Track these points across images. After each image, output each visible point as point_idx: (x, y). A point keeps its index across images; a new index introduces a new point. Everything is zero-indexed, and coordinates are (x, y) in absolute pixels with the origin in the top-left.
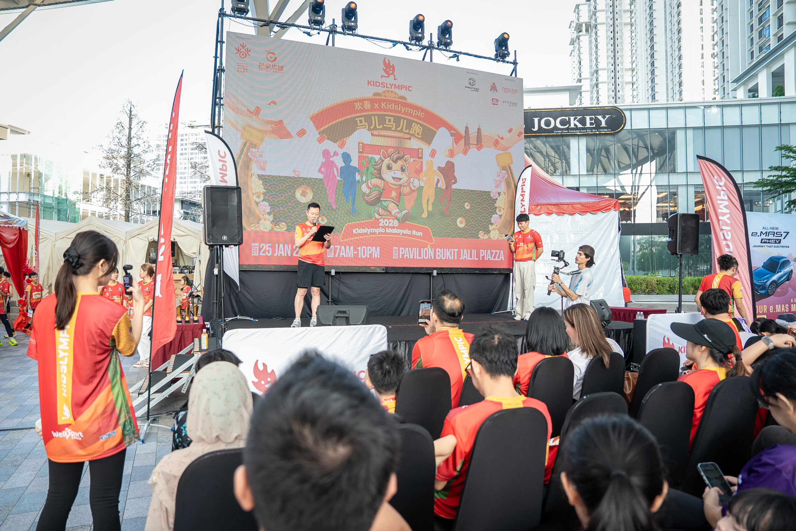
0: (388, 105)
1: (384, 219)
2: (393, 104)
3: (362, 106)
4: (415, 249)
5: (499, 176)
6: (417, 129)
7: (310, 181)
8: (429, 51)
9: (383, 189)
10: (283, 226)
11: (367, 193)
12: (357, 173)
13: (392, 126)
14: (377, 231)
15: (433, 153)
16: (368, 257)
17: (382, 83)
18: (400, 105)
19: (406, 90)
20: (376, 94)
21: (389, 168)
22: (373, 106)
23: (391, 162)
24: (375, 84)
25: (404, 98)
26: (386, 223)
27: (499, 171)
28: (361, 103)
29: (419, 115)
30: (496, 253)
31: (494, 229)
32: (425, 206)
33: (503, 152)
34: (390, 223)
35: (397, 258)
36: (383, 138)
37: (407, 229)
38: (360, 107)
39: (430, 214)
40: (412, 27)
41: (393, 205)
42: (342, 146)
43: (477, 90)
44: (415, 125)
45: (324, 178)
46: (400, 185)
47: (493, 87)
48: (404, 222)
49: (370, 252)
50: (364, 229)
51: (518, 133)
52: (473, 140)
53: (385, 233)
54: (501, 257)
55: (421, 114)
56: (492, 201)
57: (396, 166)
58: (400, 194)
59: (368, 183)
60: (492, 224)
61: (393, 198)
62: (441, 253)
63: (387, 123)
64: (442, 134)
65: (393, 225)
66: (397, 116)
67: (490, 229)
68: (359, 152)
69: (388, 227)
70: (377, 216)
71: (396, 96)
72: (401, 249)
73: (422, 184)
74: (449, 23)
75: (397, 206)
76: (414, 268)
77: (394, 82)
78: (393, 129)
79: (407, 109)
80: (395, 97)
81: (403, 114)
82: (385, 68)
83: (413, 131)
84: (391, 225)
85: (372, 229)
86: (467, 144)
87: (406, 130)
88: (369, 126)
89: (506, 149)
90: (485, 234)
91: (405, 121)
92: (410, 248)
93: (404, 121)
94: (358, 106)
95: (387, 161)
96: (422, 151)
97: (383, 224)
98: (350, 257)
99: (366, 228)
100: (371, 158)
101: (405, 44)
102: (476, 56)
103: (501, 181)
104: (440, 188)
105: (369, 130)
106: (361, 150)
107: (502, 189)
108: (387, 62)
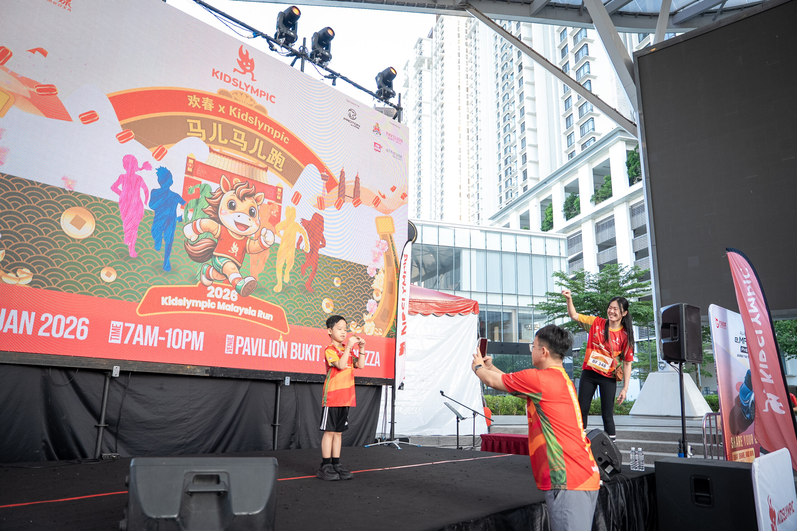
0: (239, 113)
1: (216, 286)
2: (247, 113)
3: (200, 103)
4: (261, 340)
5: (378, 246)
6: (277, 158)
7: (94, 202)
8: (299, 61)
9: (217, 238)
10: (25, 275)
11: (192, 240)
12: (179, 205)
13: (242, 145)
14: (203, 304)
15: (297, 198)
16: (183, 347)
17: (234, 79)
18: (256, 118)
19: (267, 99)
20: (222, 92)
21: (231, 206)
22: (216, 109)
23: (235, 198)
24: (224, 77)
25: (264, 111)
26: (219, 293)
27: (378, 240)
28: (199, 99)
29: (281, 139)
30: (371, 355)
31: (369, 320)
32: (279, 275)
33: (384, 215)
34: (224, 294)
35: (231, 353)
36: (227, 159)
37: (250, 308)
38: (196, 104)
39: (286, 288)
40: (282, 21)
41: (232, 265)
42: (159, 155)
43: (357, 126)
44: (274, 152)
45: (121, 201)
46: (245, 236)
47: (376, 128)
48: (247, 295)
49: (188, 340)
50: (181, 300)
51: (401, 194)
52: (349, 191)
53: (216, 310)
54: (376, 362)
55: (285, 139)
56: (369, 280)
57: (243, 206)
58: (243, 251)
59: (195, 224)
60: (367, 313)
61: (232, 255)
62: (297, 351)
63: (235, 138)
64: (311, 174)
65: (228, 299)
66: (251, 133)
67: (365, 320)
68: (187, 172)
69: (222, 300)
70: (206, 281)
71: (252, 103)
72: (239, 338)
73: (278, 241)
74: (330, 32)
75: (239, 268)
76: (256, 372)
77: (251, 83)
78: (242, 149)
79: (266, 126)
80: (251, 105)
81: (259, 131)
82: (240, 60)
83: (272, 160)
84: (226, 297)
85: (196, 301)
86: (342, 194)
87: (262, 155)
88: (208, 136)
89: (387, 211)
90: (357, 326)
91: (262, 142)
92: (252, 339)
93: (259, 142)
94: (193, 101)
95: (229, 195)
96: (282, 191)
97: (214, 294)
98: (150, 345)
99: (185, 298)
100: (206, 185)
101: (268, 39)
102: (355, 85)
103: (380, 254)
104: (303, 250)
105: (207, 141)
106: (190, 170)
107: (382, 264)
108: (245, 53)
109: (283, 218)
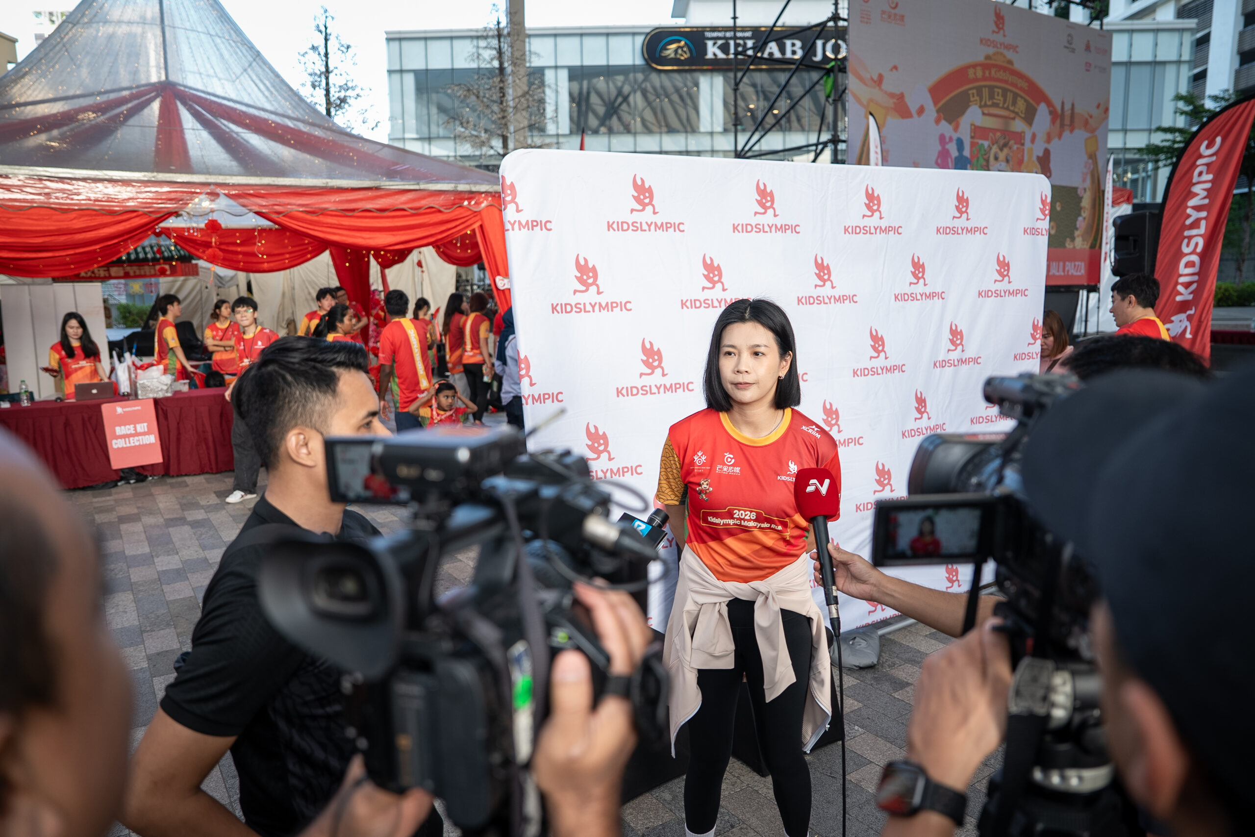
0: (997, 72)
2: (1002, 71)
3: (975, 73)
5: (1085, 166)
6: (1021, 105)
12: (969, 165)
13: (1000, 102)
15: (1033, 138)
17: (993, 41)
18: (1008, 72)
19: (1013, 51)
20: (988, 57)
21: (996, 158)
22: (984, 73)
23: (998, 150)
24: (987, 42)
27: (1086, 160)
28: (974, 70)
29: (1023, 86)
30: (1079, 266)
31: (1078, 236)
33: (1090, 135)
36: (992, 118)
38: (972, 75)
43: (1074, 51)
44: (1019, 101)
47: (1087, 46)
51: (1104, 109)
52: (1067, 121)
54: (1080, 272)
55: (1025, 85)
56: (1079, 200)
57: (1002, 156)
60: (1077, 229)
63: (996, 96)
64: (1042, 112)
66: (1005, 88)
67: (1075, 236)
68: (972, 137)
71: (1004, 59)
77: (1004, 40)
78: (1000, 105)
79: (1013, 77)
80: (1004, 62)
81: (1009, 84)
82: (995, 20)
83: (1018, 108)
86: (1062, 125)
87: (1012, 106)
88: (981, 101)
89: (1093, 131)
90: (1071, 242)
91: (1012, 94)
93: (1010, 94)
94: (971, 73)
95: (994, 149)
96: (1024, 135)
100: (982, 144)
103: (1087, 174)
105: (981, 107)
106: (973, 134)
107: (1088, 184)
108: (998, 11)
109: (1026, 158)
